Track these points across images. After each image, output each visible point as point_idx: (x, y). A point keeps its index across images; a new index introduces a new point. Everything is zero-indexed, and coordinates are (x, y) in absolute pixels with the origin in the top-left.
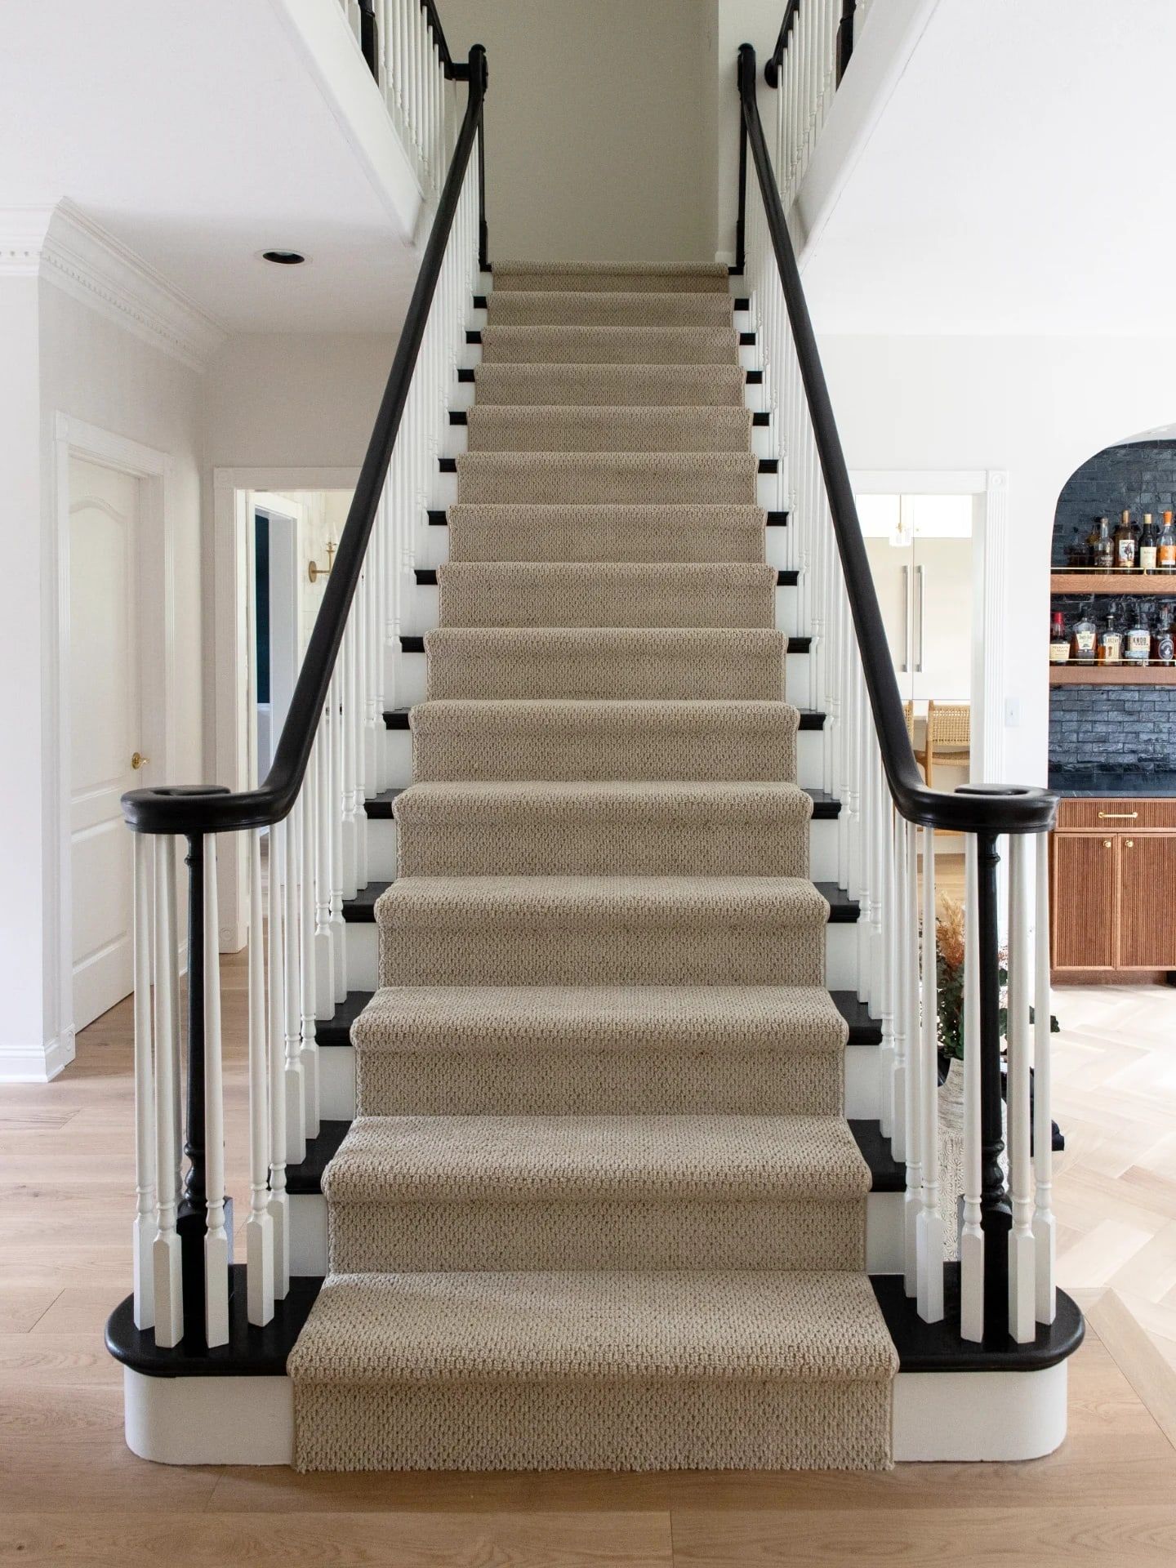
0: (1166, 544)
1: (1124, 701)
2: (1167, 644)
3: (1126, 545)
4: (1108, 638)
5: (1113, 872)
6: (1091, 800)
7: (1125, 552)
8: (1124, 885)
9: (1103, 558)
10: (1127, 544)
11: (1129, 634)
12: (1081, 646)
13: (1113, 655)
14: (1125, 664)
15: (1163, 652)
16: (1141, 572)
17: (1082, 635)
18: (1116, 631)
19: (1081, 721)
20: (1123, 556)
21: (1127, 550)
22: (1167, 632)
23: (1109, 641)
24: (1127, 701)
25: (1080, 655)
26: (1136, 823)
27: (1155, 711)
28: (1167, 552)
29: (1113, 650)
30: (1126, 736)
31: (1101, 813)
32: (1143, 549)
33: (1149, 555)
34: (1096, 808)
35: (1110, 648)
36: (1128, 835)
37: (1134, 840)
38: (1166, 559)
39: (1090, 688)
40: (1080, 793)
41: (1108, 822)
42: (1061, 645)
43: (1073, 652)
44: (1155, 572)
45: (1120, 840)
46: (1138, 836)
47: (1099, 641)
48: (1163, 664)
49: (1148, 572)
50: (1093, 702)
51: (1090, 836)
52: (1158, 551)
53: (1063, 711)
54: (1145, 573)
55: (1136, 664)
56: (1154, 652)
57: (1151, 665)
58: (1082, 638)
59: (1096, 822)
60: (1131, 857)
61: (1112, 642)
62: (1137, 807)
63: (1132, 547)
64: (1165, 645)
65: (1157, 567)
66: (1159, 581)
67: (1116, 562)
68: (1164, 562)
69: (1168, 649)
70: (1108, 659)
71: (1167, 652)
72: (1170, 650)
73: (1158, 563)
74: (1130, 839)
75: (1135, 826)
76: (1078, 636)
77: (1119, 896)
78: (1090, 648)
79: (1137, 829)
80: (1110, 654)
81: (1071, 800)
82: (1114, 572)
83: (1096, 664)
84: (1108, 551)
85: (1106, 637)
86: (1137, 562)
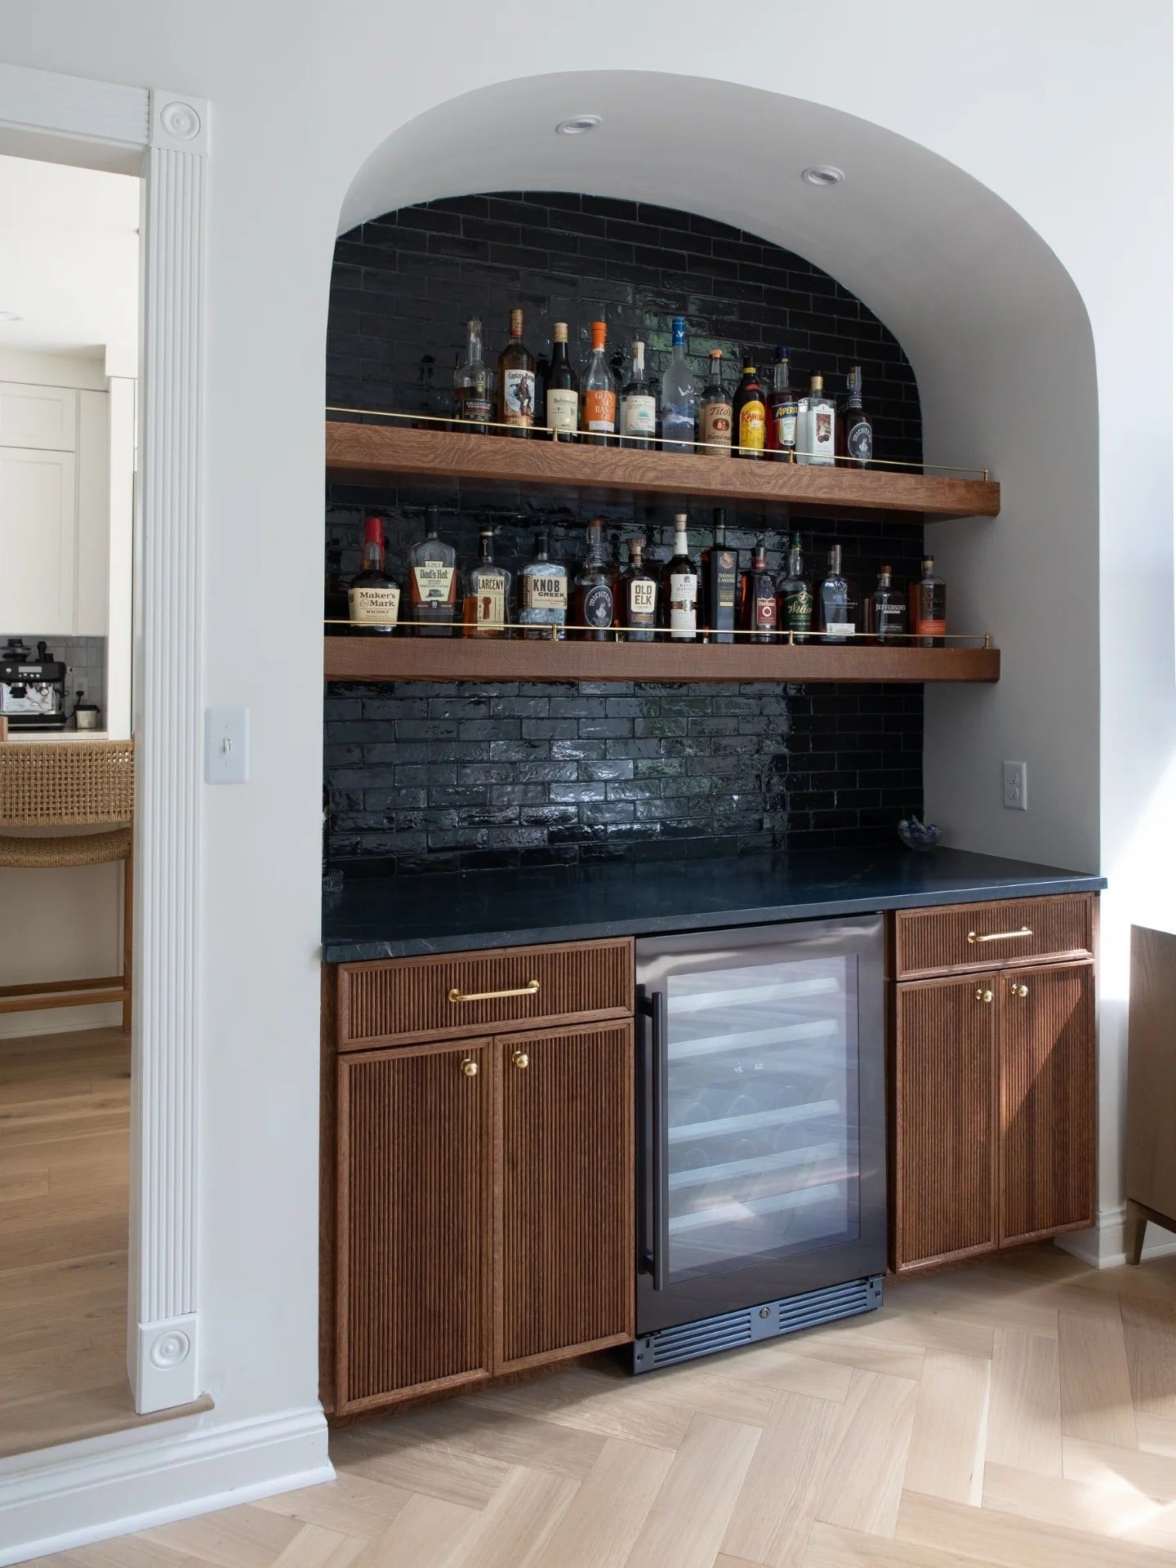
0: (597, 388)
1: (520, 718)
2: (601, 594)
3: (518, 381)
4: (481, 578)
5: (483, 1132)
6: (430, 961)
7: (517, 395)
8: (511, 1162)
9: (470, 405)
10: (520, 377)
11: (525, 572)
12: (424, 594)
13: (493, 619)
14: (521, 634)
15: (592, 611)
16: (547, 437)
17: (427, 569)
18: (498, 565)
19: (433, 763)
20: (514, 405)
21: (521, 391)
22: (601, 571)
23: (486, 584)
24: (528, 718)
25: (421, 613)
26: (535, 1006)
27: (579, 738)
28: (598, 402)
29: (491, 606)
30: (525, 793)
31: (455, 991)
32: (554, 394)
33: (564, 406)
34: (442, 981)
35: (487, 601)
36: (517, 1038)
37: (533, 1049)
38: (597, 417)
39: (451, 689)
40: (402, 946)
41: (472, 1012)
42: (380, 591)
43: (407, 607)
44: (577, 440)
45: (500, 1047)
46: (540, 1036)
47: (463, 589)
48: (594, 636)
49: (562, 438)
50: (460, 721)
51: (426, 1051)
52: (582, 402)
53: (397, 741)
54: (556, 439)
55: (541, 635)
56: (577, 610)
57: (570, 636)
58: (425, 575)
59: (444, 1014)
60: (524, 1088)
61: (491, 587)
62: (540, 968)
63: (531, 385)
64: (596, 597)
65: (579, 429)
66: (583, 458)
67: (498, 411)
68: (593, 425)
69: (602, 605)
70: (483, 625)
71: (601, 612)
72: (606, 608)
73: (582, 424)
74: (522, 1046)
75: (536, 1013)
76: (418, 571)
77: (498, 1190)
78: (445, 599)
79: (539, 1021)
80: (486, 615)
81: (380, 966)
82: (494, 432)
83: (458, 633)
84: (480, 390)
85: (480, 577)
86: (541, 417)
